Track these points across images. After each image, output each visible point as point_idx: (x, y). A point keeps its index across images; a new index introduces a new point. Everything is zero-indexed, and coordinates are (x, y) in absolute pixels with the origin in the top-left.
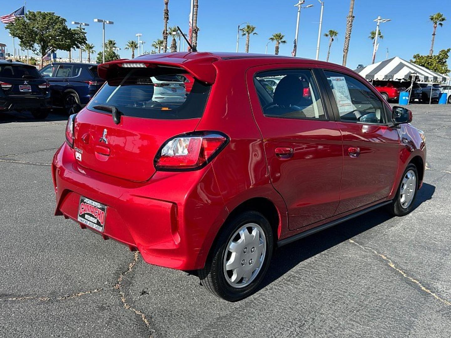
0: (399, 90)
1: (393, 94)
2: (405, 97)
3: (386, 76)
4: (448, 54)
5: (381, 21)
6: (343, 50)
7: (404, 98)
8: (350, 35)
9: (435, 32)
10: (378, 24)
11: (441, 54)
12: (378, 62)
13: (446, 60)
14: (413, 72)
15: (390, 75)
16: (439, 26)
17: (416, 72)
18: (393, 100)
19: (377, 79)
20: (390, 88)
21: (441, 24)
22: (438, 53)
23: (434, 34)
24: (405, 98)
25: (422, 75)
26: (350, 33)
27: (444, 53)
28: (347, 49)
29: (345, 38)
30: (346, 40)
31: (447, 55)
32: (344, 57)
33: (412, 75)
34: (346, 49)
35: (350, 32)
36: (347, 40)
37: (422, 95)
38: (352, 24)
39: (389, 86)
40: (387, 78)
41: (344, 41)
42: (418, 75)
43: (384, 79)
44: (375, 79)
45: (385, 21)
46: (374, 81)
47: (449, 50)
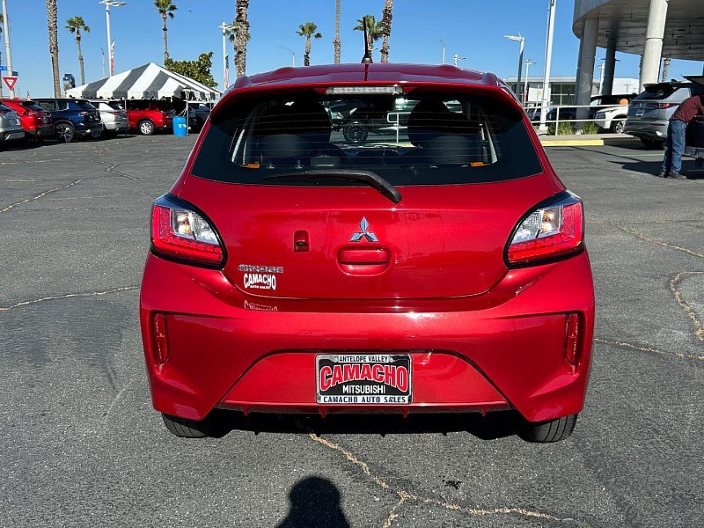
0: (168, 114)
1: (161, 121)
2: (182, 124)
3: (146, 93)
4: (211, 60)
5: (111, 4)
6: (49, 48)
7: (180, 126)
8: (56, 24)
9: (165, 26)
10: (107, 8)
11: (201, 60)
12: (127, 71)
13: (209, 69)
14: (184, 87)
15: (151, 92)
16: (169, 17)
17: (188, 87)
18: (162, 129)
19: (133, 97)
20: (154, 111)
21: (171, 15)
22: (198, 58)
23: (165, 29)
24: (182, 126)
25: (197, 91)
26: (56, 21)
27: (205, 58)
28: (56, 48)
29: (49, 28)
30: (50, 33)
31: (210, 62)
32: (54, 60)
33: (185, 90)
34: (54, 48)
35: (55, 19)
36: (53, 32)
37: (197, 120)
38: (55, 5)
39: (153, 109)
40: (148, 95)
41: (48, 34)
42: (193, 91)
43: (143, 98)
44: (129, 98)
45: (117, 5)
46: (128, 101)
47: (211, 54)
